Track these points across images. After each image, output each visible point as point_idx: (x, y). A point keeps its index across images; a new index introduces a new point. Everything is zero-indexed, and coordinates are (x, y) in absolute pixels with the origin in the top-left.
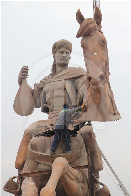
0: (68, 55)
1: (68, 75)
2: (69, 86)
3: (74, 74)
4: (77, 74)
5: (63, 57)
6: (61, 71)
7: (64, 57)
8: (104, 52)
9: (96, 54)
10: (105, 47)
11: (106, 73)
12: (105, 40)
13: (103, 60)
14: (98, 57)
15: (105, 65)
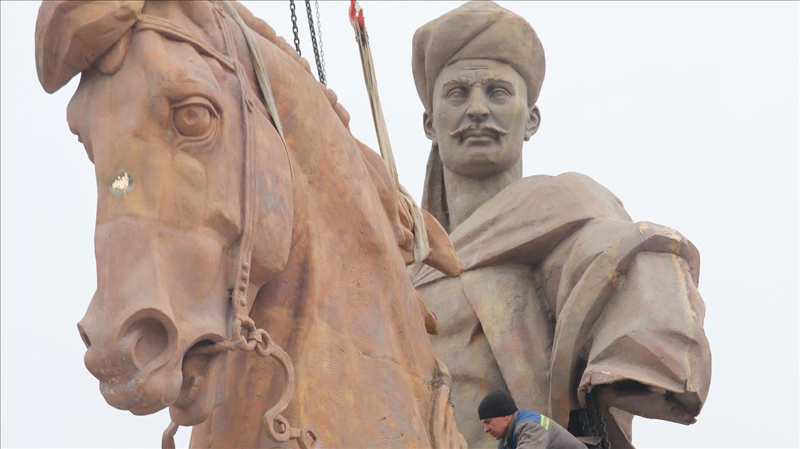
0: (500, 102)
1: (496, 235)
2: (500, 308)
3: (525, 225)
4: (544, 221)
5: (470, 116)
6: (469, 212)
7: (478, 118)
8: (195, 164)
9: (122, 184)
10: (196, 132)
11: (231, 291)
12: (190, 89)
13: (182, 217)
14: (137, 206)
15: (210, 243)
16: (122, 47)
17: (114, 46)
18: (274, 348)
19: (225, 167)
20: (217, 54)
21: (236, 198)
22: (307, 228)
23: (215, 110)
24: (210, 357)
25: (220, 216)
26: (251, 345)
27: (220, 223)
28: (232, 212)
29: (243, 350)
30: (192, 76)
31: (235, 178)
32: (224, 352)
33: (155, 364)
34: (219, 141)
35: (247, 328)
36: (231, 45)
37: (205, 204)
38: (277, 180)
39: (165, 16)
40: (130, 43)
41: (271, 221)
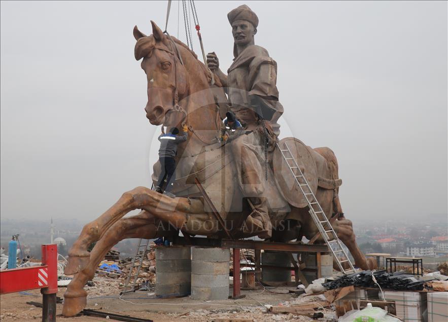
0: (244, 29)
4: (247, 57)
8: (166, 75)
9: (152, 80)
10: (166, 69)
11: (174, 99)
12: (165, 61)
13: (164, 86)
14: (155, 85)
15: (170, 91)
16: (151, 53)
17: (150, 52)
18: (183, 110)
19: (172, 76)
20: (170, 52)
21: (175, 81)
22: (189, 83)
23: (170, 64)
24: (170, 113)
25: (171, 85)
26: (178, 110)
27: (172, 87)
28: (174, 84)
29: (177, 112)
30: (165, 58)
31: (174, 77)
32: (173, 112)
33: (160, 116)
34: (171, 70)
35: (177, 107)
36: (173, 49)
37: (168, 83)
38: (182, 76)
39: (159, 45)
40: (153, 52)
41: (182, 84)
